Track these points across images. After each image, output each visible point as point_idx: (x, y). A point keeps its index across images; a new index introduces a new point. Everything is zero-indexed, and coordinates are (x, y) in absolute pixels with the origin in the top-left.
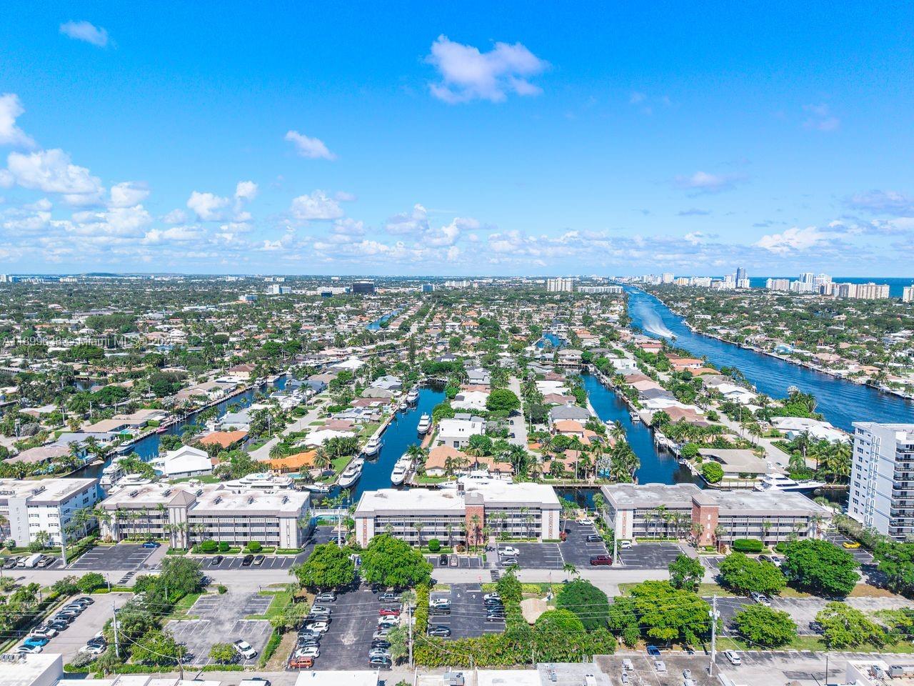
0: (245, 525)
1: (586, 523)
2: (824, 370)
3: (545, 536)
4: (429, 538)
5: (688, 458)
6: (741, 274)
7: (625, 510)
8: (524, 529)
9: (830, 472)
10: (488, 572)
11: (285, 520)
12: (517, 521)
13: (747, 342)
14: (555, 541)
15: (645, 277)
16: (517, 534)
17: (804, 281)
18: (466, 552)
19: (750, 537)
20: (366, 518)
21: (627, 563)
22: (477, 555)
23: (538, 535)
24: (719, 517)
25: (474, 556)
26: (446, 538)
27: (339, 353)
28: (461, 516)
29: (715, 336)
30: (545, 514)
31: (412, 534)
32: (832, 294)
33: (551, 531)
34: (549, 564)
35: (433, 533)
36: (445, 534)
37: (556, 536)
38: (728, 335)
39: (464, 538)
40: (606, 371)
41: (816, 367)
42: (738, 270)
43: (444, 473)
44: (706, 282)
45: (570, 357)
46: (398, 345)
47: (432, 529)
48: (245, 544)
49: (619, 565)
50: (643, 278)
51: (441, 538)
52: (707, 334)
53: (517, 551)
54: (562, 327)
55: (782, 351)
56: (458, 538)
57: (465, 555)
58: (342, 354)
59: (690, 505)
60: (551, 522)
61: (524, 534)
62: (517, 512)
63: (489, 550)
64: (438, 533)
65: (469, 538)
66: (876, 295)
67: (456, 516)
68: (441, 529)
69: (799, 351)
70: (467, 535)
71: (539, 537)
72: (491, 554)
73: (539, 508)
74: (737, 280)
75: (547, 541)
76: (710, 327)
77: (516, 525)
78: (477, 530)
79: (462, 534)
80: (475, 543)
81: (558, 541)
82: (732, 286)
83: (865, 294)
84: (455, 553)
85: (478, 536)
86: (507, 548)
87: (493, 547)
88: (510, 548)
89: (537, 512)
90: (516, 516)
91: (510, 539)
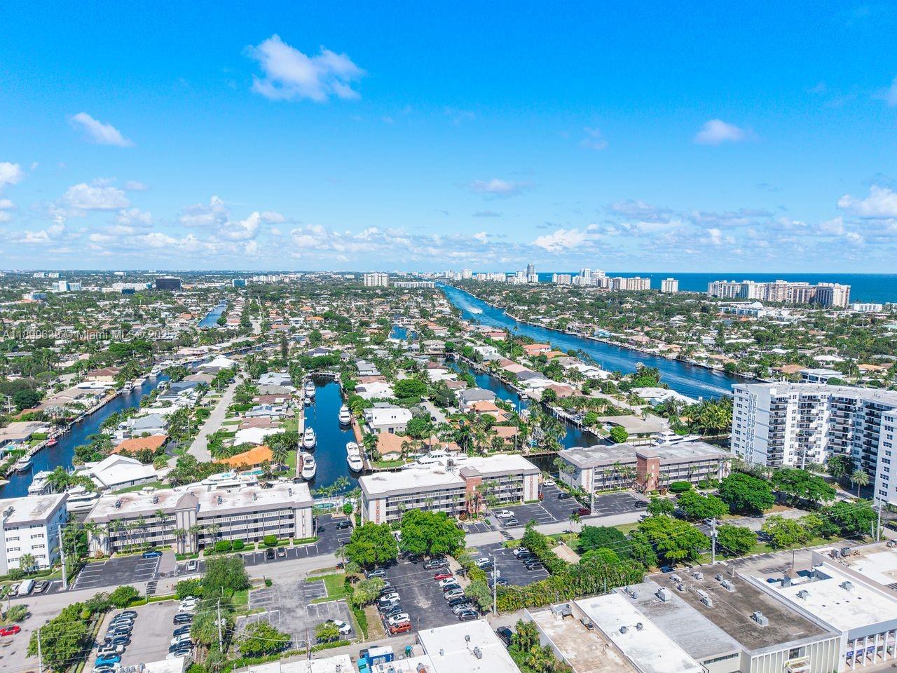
0: (256, 521)
1: (550, 484)
2: (640, 349)
3: (527, 499)
4: (435, 511)
5: (590, 425)
6: (531, 271)
7: (588, 468)
8: (508, 495)
9: (703, 426)
10: (497, 533)
11: (301, 510)
12: (503, 487)
13: (569, 329)
14: (534, 501)
15: (447, 273)
16: (502, 499)
17: (584, 276)
18: (468, 520)
19: (680, 480)
20: (379, 499)
21: (601, 511)
22: (479, 521)
23: (519, 498)
24: (660, 466)
25: (477, 522)
26: (449, 510)
27: (195, 353)
28: (461, 488)
29: (539, 324)
30: (527, 479)
32: (607, 287)
33: (531, 493)
34: (542, 521)
35: (437, 507)
36: (447, 506)
37: (535, 497)
38: (551, 323)
39: (464, 508)
40: (475, 358)
41: (633, 347)
42: (528, 267)
43: (399, 456)
44: (501, 277)
45: (434, 347)
46: (254, 342)
47: (437, 503)
48: (256, 540)
49: (596, 514)
50: (445, 273)
51: (445, 510)
52: (531, 323)
53: (512, 513)
54: (405, 320)
55: (601, 335)
56: (459, 508)
57: (469, 522)
58: (199, 353)
59: (635, 459)
60: (531, 485)
61: (510, 498)
62: (504, 480)
63: (486, 515)
64: (442, 506)
65: (469, 507)
66: (641, 287)
67: (456, 489)
68: (444, 502)
69: (615, 334)
70: (468, 505)
71: (521, 500)
72: (491, 519)
73: (522, 475)
74: (527, 276)
75: (528, 502)
76: (532, 317)
77: (502, 491)
78: (476, 499)
79: (462, 504)
80: (474, 510)
81: (538, 501)
82: (524, 281)
83: (633, 286)
84: (460, 522)
85: (476, 504)
86: (504, 511)
87: (488, 512)
88: (506, 511)
89: (520, 478)
90: (502, 484)
91: (499, 504)
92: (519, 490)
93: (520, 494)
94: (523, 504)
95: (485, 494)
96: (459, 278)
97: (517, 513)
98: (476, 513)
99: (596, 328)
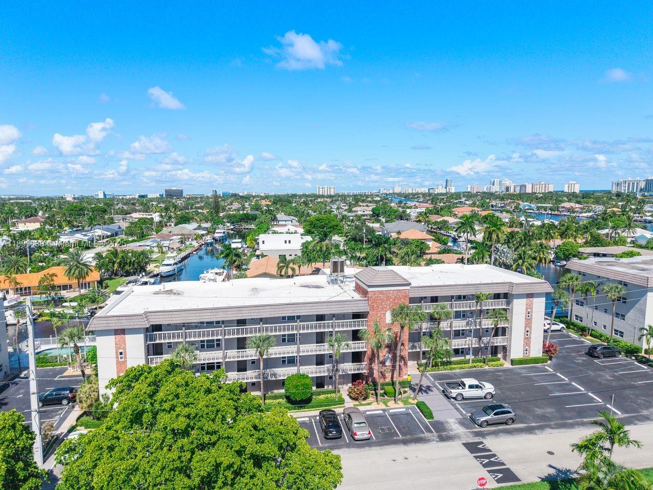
3: (516, 352)
4: (283, 372)
6: (449, 183)
12: (459, 324)
14: (536, 361)
15: (382, 190)
16: (457, 352)
17: (493, 185)
18: (371, 399)
20: (124, 332)
22: (401, 404)
25: (396, 407)
26: (323, 371)
28: (356, 316)
30: (519, 305)
31: (242, 366)
32: (515, 191)
35: (291, 361)
36: (320, 360)
37: (536, 351)
39: (362, 368)
41: (566, 214)
42: (447, 181)
44: (424, 190)
47: (289, 350)
50: (380, 190)
51: (312, 371)
53: (489, 388)
55: (527, 207)
56: (349, 367)
57: (373, 407)
60: (528, 322)
61: (476, 351)
62: (463, 306)
63: (420, 390)
64: (305, 360)
65: (375, 366)
66: (545, 190)
67: (343, 316)
68: (311, 349)
69: (543, 205)
70: (371, 360)
71: (500, 356)
72: (434, 400)
73: (506, 296)
74: (446, 188)
75: (521, 362)
76: (455, 201)
77: (458, 334)
78: (392, 347)
79: (357, 357)
80: (388, 375)
81: (543, 361)
82: (444, 191)
83: (538, 190)
84: (349, 403)
85: (394, 360)
86: (469, 381)
87: (425, 383)
88: (474, 382)
89: (500, 305)
90: (458, 315)
91: (450, 363)
92: (498, 331)
93: (499, 341)
94: (507, 365)
95: (415, 337)
96: (391, 192)
97: (501, 389)
98: (393, 384)
99: (521, 202)
